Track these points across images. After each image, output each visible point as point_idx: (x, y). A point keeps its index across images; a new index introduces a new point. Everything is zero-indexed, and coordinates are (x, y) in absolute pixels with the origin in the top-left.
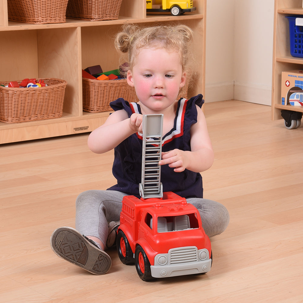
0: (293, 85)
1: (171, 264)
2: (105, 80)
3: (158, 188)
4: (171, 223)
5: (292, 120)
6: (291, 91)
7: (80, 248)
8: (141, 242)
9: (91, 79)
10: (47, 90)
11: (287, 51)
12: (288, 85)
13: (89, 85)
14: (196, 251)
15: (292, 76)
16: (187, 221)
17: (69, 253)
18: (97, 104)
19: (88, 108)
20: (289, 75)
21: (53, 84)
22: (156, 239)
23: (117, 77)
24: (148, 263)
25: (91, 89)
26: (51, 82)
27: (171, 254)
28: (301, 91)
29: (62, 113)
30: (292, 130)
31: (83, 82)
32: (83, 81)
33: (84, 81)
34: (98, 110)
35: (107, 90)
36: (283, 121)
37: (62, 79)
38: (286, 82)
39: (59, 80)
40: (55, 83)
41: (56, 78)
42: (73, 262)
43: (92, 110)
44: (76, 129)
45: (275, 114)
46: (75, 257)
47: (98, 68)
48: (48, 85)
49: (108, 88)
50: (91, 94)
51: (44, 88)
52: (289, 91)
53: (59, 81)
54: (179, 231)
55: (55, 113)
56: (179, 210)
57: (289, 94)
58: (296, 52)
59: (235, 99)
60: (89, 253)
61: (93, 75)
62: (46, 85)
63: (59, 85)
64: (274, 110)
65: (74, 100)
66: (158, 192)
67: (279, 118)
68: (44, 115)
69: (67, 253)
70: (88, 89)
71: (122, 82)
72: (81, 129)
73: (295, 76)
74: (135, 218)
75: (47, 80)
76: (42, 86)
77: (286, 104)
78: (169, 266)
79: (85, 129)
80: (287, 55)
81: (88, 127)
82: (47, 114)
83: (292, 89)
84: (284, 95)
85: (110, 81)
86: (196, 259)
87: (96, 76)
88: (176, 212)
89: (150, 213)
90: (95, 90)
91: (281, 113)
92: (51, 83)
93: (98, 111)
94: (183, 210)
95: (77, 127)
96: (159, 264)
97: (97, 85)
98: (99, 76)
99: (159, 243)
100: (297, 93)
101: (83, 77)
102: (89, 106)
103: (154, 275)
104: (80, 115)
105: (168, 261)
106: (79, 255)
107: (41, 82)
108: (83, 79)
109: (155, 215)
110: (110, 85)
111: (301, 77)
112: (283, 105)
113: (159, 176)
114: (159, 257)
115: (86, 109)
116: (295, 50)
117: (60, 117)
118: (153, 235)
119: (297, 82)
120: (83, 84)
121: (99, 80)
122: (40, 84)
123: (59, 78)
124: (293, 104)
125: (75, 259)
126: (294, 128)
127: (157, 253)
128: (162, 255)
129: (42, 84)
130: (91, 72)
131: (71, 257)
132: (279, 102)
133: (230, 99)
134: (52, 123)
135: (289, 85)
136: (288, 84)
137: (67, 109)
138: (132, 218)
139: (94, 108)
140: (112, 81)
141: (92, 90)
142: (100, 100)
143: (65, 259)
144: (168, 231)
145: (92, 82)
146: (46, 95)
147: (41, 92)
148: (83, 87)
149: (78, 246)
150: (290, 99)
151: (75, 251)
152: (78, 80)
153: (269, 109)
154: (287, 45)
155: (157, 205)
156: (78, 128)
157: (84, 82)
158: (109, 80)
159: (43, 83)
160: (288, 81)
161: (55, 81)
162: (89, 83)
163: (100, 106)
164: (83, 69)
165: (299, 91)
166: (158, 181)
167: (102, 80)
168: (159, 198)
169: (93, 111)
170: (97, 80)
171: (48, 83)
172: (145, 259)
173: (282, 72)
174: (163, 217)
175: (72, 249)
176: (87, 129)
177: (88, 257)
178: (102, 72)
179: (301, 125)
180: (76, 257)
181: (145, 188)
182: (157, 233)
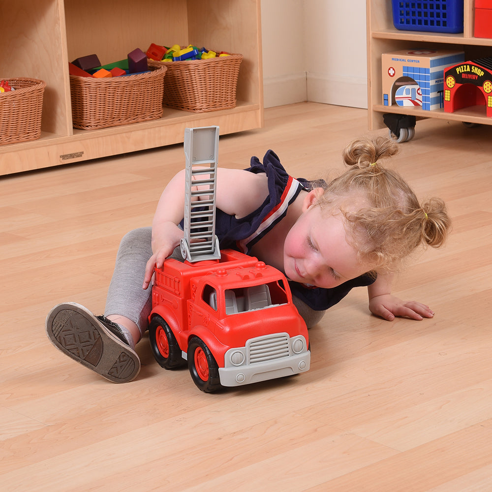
0: (400, 74)
1: (251, 363)
2: (106, 77)
3: (211, 244)
4: (241, 299)
5: (401, 129)
6: (397, 84)
7: (90, 340)
8: (198, 331)
9: (84, 77)
10: (14, 96)
11: (388, 20)
12: (392, 74)
13: (81, 87)
14: (287, 340)
15: (397, 60)
16: (266, 293)
17: (72, 345)
18: (94, 116)
19: (81, 123)
20: (393, 59)
21: (23, 87)
22: (225, 325)
23: (124, 72)
24: (214, 365)
25: (85, 93)
26: (20, 84)
27: (250, 347)
28: (412, 83)
29: (40, 132)
30: (402, 144)
31: (70, 82)
32: (70, 80)
33: (73, 79)
34: (96, 126)
35: (110, 93)
36: (387, 130)
37: (37, 78)
38: (389, 69)
39: (32, 80)
40: (26, 84)
41: (28, 77)
42: (77, 360)
43: (87, 126)
44: (64, 157)
45: (374, 121)
46: (81, 352)
47: (93, 59)
48: (15, 89)
49: (112, 90)
50: (85, 100)
51: (8, 93)
52: (395, 83)
53: (33, 82)
54: (257, 310)
55: (29, 133)
56: (256, 277)
57: (395, 88)
58: (402, 22)
59: (309, 100)
60: (105, 349)
61: (86, 71)
62: (13, 89)
63: (33, 88)
64: (372, 115)
65: (59, 110)
66: (212, 250)
67: (381, 127)
68: (11, 136)
69: (69, 345)
70: (79, 92)
71: (133, 79)
72: (72, 156)
73: (403, 60)
74: (182, 294)
75: (12, 81)
76: (6, 91)
77: (390, 104)
78: (248, 367)
79: (78, 156)
80: (389, 28)
81: (83, 153)
82: (16, 135)
83: (400, 80)
84: (387, 90)
85: (114, 78)
86: (287, 353)
87: (91, 72)
88: (251, 280)
89: (210, 285)
90: (90, 93)
91: (384, 119)
92: (21, 86)
93: (98, 127)
94: (262, 276)
95: (65, 154)
96: (232, 364)
97: (93, 85)
98: (95, 71)
99: (229, 331)
100: (407, 87)
101: (70, 74)
102: (83, 120)
103: (225, 382)
104: (69, 134)
105: (246, 359)
106: (88, 350)
107: (4, 84)
108: (70, 77)
109: (220, 287)
110: (113, 85)
111: (412, 61)
112: (386, 107)
113: (214, 225)
114: (232, 354)
115: (78, 124)
116: (401, 20)
117: (36, 138)
118: (219, 319)
119: (406, 69)
120: (71, 85)
121: (97, 78)
122: (3, 87)
123: (32, 77)
124: (402, 103)
125: (81, 355)
126: (405, 141)
127: (228, 347)
128: (235, 350)
129: (6, 88)
130: (82, 66)
131: (75, 351)
132: (380, 102)
133: (301, 101)
134: (25, 149)
135: (394, 74)
136: (392, 72)
137: (47, 125)
138: (176, 294)
139: (90, 123)
140: (117, 79)
141: (86, 95)
142: (100, 110)
143: (65, 352)
144: (239, 312)
145: (85, 82)
146: (13, 104)
147: (5, 100)
148: (71, 89)
149: (87, 337)
150: (396, 96)
151: (83, 342)
152: (62, 79)
153: (365, 114)
154: (388, 13)
155: (220, 272)
156: (66, 156)
157: (73, 82)
158: (113, 76)
159: (7, 86)
160: (392, 68)
161: (27, 81)
162: (80, 83)
163: (100, 119)
164: (70, 62)
165: (410, 82)
166: (211, 234)
167: (101, 78)
168: (215, 260)
169: (90, 127)
170: (94, 77)
171: (15, 86)
172: (209, 358)
173: (383, 54)
174: (230, 290)
175: (77, 339)
176: (81, 156)
177: (103, 355)
178: (101, 66)
179: (415, 136)
180: (83, 353)
181: (191, 246)
182: (225, 316)
